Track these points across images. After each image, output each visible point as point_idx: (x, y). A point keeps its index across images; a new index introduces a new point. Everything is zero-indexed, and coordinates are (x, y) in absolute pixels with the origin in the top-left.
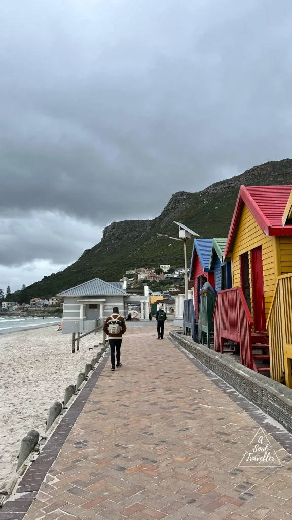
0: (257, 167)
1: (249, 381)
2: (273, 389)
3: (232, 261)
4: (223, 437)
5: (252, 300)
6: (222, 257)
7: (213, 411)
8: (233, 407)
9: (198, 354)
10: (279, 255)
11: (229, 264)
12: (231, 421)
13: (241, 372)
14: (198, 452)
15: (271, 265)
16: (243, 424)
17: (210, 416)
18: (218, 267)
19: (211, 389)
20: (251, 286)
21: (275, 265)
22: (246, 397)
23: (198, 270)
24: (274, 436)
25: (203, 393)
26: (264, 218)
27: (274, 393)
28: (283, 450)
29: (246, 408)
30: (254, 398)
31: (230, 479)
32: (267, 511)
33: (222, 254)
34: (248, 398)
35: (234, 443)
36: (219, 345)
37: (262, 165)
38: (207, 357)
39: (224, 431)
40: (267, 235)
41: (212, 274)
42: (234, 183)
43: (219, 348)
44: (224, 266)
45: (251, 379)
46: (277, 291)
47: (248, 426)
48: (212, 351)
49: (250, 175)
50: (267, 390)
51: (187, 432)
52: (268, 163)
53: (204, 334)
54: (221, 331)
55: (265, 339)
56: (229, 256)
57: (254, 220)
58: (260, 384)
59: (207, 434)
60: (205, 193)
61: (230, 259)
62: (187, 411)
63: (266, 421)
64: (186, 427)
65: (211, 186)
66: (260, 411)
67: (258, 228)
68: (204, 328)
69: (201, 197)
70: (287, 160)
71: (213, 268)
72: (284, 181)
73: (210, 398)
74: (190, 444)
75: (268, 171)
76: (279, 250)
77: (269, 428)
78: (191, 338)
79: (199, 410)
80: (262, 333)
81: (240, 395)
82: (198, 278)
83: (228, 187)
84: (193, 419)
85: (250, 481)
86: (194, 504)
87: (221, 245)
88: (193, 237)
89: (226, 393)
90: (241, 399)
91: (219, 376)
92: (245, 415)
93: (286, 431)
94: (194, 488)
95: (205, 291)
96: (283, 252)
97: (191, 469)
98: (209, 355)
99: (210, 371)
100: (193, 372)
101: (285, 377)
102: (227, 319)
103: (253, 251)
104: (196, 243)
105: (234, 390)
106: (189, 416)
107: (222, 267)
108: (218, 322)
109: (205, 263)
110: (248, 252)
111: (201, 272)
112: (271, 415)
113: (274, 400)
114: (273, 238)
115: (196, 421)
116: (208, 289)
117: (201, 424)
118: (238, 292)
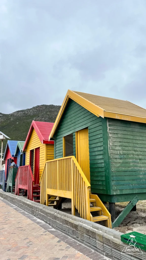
0: (39, 106)
1: (31, 206)
2: (41, 208)
3: (26, 153)
4: (20, 229)
5: (34, 170)
6: (22, 150)
7: (15, 220)
8: (24, 217)
9: (6, 197)
10: (47, 152)
11: (25, 154)
12: (23, 223)
13: (28, 202)
14: (10, 235)
15: (43, 156)
16: (28, 223)
17: (14, 222)
18: (19, 155)
19: (13, 212)
20: (34, 165)
21: (45, 156)
22: (29, 213)
23: (8, 156)
24: (40, 226)
25: (10, 214)
26: (42, 136)
27: (41, 209)
28: (43, 230)
29: (29, 217)
30: (33, 213)
31: (23, 241)
32: (37, 248)
33: (22, 149)
34: (30, 213)
35: (25, 230)
36: (17, 192)
37: (41, 105)
38: (11, 198)
39: (20, 227)
40: (43, 142)
41: (15, 158)
42: (27, 112)
43: (17, 193)
44: (22, 154)
45: (32, 205)
46: (45, 167)
47: (30, 224)
48: (14, 195)
49: (35, 109)
50: (38, 208)
51: (4, 229)
52: (44, 105)
53: (10, 187)
54: (19, 185)
55: (38, 188)
56: (25, 150)
57: (37, 136)
58: (36, 206)
59: (13, 229)
60: (12, 115)
61: (25, 151)
62: (3, 222)
63: (37, 221)
64: (3, 228)
65: (15, 112)
66: (35, 218)
67: (39, 139)
68: (10, 184)
69: (10, 117)
70: (52, 105)
71: (16, 155)
72: (50, 114)
73: (13, 215)
74: (6, 233)
75: (44, 109)
76: (47, 149)
77: (38, 223)
78: (2, 190)
79: (9, 221)
80: (37, 185)
81: (27, 213)
82: (8, 160)
83: (24, 114)
84: (6, 224)
85: (31, 241)
86: (10, 251)
87: (21, 144)
88: (7, 139)
89: (20, 213)
90: (27, 214)
91: (17, 206)
92: (29, 220)
93: (45, 223)
94: (9, 246)
95: (12, 167)
96: (48, 151)
97: (7, 241)
98: (12, 197)
99: (12, 205)
100: (4, 206)
101: (46, 203)
102: (22, 179)
103: (36, 149)
104: (9, 142)
105: (24, 211)
106: (4, 223)
107: (21, 155)
108: (17, 181)
109: (13, 152)
110: (34, 149)
111: (10, 156)
112: (39, 218)
113: (41, 212)
114: (45, 144)
115: (8, 225)
116: (14, 165)
117: (10, 226)
118: (28, 167)
